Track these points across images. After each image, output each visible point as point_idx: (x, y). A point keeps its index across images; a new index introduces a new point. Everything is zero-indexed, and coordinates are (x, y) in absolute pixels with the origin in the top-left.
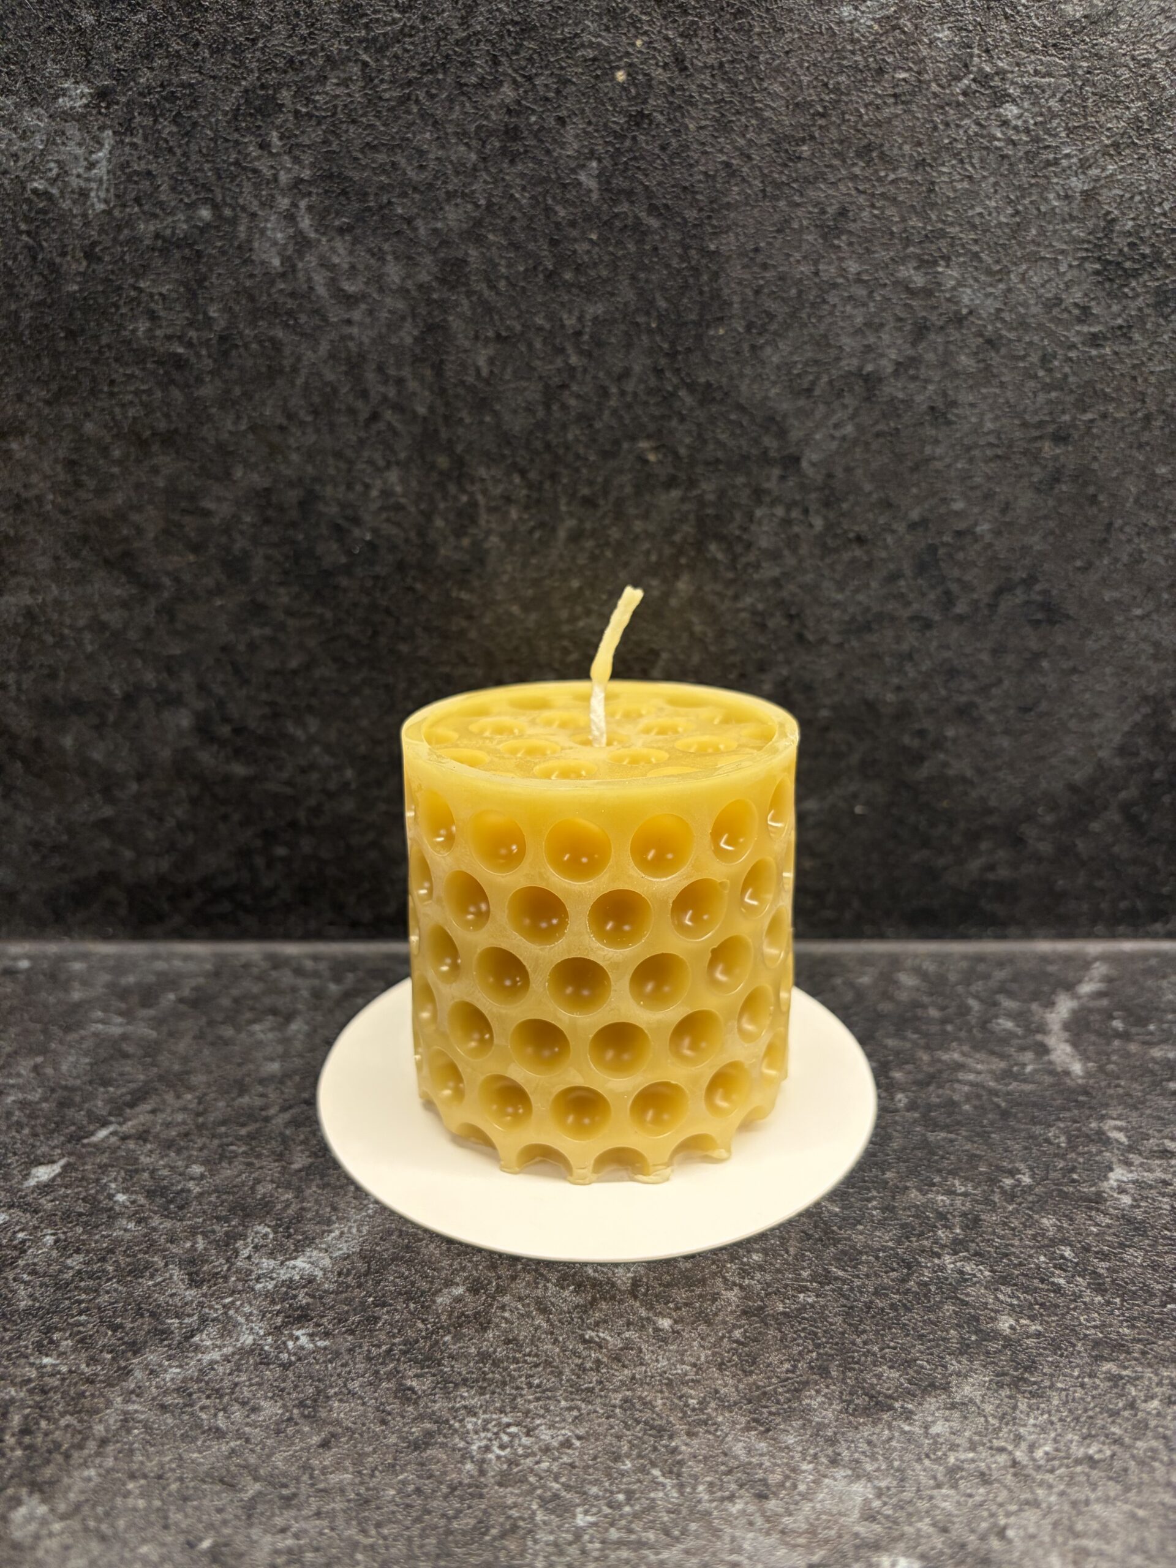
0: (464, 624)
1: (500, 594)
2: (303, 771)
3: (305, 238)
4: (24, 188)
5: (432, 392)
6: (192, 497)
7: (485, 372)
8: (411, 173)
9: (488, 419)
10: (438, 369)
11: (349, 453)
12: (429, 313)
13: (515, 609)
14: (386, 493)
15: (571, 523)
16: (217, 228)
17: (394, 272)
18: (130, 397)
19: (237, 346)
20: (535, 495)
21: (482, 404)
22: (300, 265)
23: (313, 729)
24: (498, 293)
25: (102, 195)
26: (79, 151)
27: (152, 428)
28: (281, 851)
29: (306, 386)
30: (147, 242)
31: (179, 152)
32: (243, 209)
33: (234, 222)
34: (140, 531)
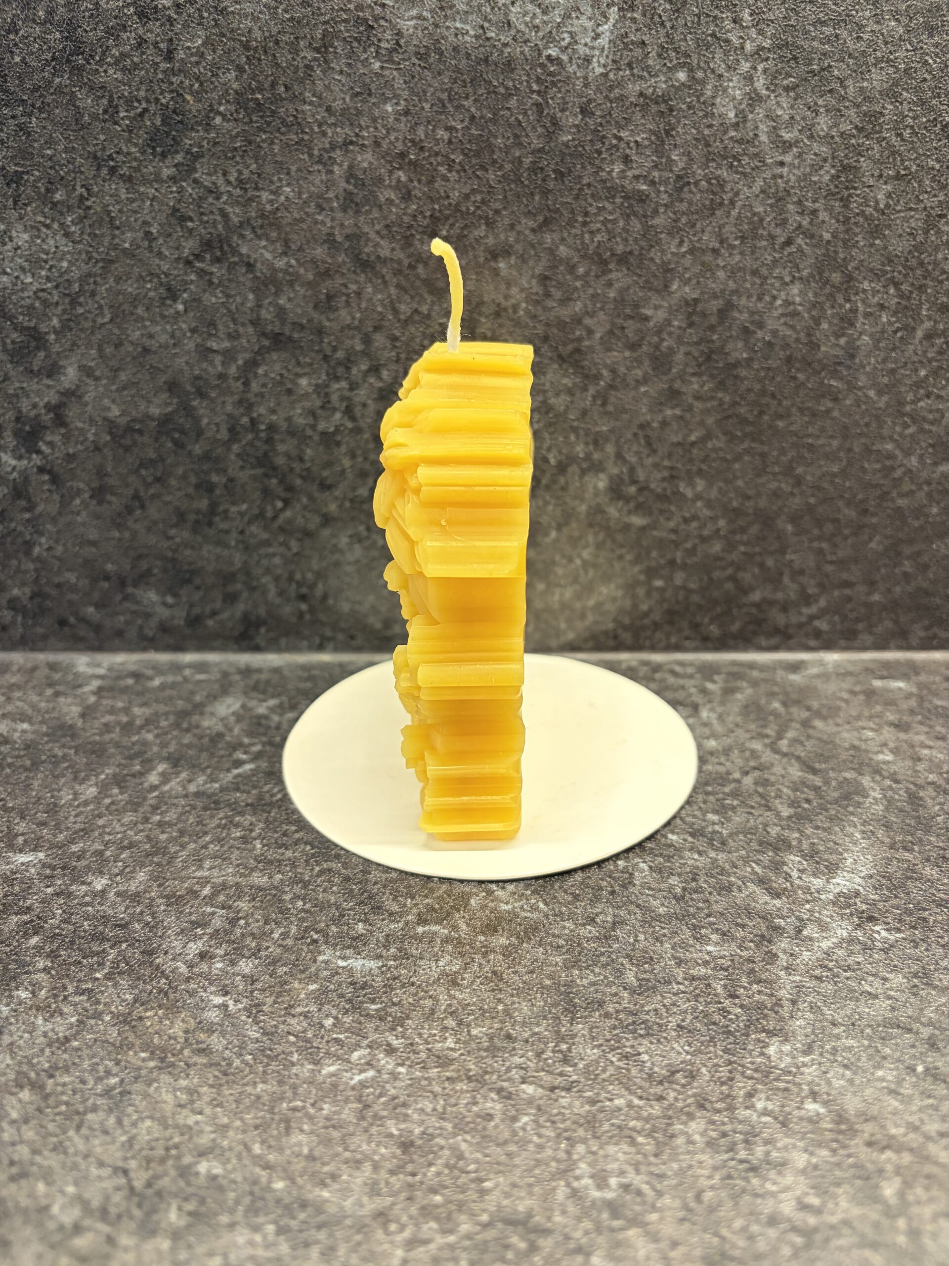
0: (830, 405)
1: (862, 381)
2: (686, 521)
3: (758, 95)
4: (540, 55)
5: (838, 221)
6: (636, 306)
7: (882, 206)
8: (850, 43)
9: (877, 242)
10: (846, 202)
11: (764, 271)
12: (846, 156)
13: (872, 393)
14: (787, 303)
15: (928, 325)
16: (690, 87)
17: (823, 123)
18: (599, 225)
19: (689, 183)
20: (904, 303)
21: (875, 231)
22: (750, 116)
23: (699, 488)
24: (903, 140)
25: (602, 61)
26: (590, 24)
27: (611, 250)
28: (659, 583)
29: (739, 218)
30: (633, 99)
31: (668, 25)
32: (713, 71)
33: (703, 82)
34: (590, 332)
